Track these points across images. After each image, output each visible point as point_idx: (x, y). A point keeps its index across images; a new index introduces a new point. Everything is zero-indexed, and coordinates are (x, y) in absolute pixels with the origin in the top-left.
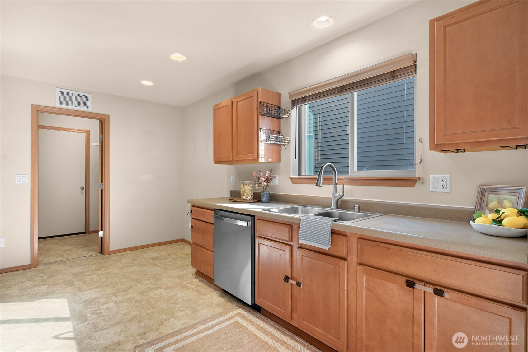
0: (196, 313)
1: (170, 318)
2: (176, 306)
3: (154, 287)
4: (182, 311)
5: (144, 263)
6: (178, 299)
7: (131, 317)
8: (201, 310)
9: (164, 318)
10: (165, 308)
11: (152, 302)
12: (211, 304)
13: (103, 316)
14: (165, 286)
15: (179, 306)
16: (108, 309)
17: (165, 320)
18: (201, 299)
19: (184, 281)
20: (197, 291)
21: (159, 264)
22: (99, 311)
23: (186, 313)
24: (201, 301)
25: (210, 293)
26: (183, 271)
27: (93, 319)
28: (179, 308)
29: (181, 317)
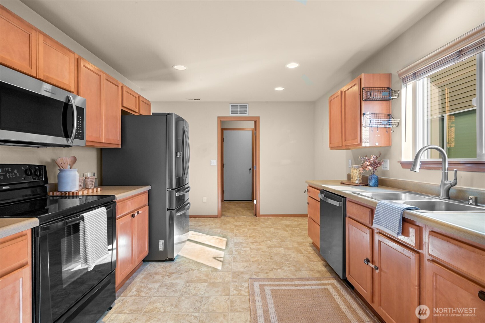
0: (298, 272)
1: (278, 269)
2: (286, 262)
3: (278, 245)
4: (289, 267)
5: (279, 228)
6: (290, 258)
7: (255, 260)
8: (303, 271)
9: (275, 267)
10: (278, 261)
11: (272, 255)
12: (313, 269)
13: (241, 254)
14: (285, 247)
15: (289, 263)
16: (245, 251)
17: (275, 269)
18: (307, 263)
19: (301, 247)
20: (307, 257)
21: (288, 230)
22: (240, 251)
23: (291, 269)
24: (307, 265)
25: (317, 261)
26: (304, 240)
27: (235, 254)
28: (288, 264)
29: (286, 271)
